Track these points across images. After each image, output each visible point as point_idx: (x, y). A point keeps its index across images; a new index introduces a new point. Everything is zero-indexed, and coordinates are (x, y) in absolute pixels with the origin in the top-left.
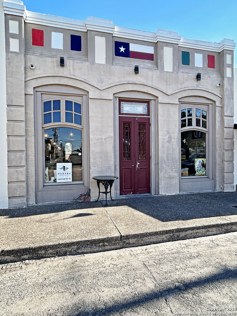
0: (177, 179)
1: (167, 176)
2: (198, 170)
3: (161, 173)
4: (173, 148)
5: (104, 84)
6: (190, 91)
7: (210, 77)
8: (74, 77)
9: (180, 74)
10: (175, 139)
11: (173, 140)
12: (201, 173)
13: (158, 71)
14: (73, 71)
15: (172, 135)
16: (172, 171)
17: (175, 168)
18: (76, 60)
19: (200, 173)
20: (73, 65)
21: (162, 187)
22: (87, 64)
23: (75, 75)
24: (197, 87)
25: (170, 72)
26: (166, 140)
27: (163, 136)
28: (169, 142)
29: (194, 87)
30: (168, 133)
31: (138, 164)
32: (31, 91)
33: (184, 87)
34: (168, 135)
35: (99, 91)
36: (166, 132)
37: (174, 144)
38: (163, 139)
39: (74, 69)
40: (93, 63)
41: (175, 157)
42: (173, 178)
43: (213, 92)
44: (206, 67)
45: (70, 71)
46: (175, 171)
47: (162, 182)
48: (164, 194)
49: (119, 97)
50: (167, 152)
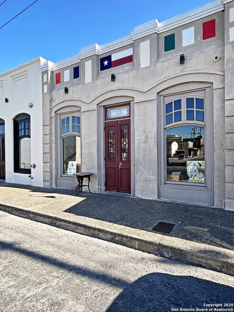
0: (155, 182)
1: (143, 179)
2: (192, 175)
3: (137, 174)
4: (150, 148)
5: (90, 98)
6: (171, 81)
7: (202, 53)
8: (72, 99)
9: (159, 65)
10: (152, 138)
11: (149, 140)
12: (197, 179)
13: (134, 71)
14: (73, 94)
15: (148, 134)
16: (149, 173)
17: (152, 171)
18: (74, 86)
19: (195, 179)
20: (73, 90)
21: (138, 189)
22: (80, 86)
23: (74, 97)
24: (182, 72)
25: (146, 67)
26: (143, 140)
27: (140, 137)
28: (146, 142)
29: (178, 73)
30: (144, 132)
31: (121, 164)
32: (53, 114)
33: (163, 78)
34: (144, 135)
35: (88, 105)
36: (142, 132)
37: (151, 144)
38: (139, 139)
39: (73, 92)
40: (84, 84)
41: (152, 158)
42: (150, 181)
43: (207, 71)
44: (199, 41)
45: (71, 95)
46: (152, 173)
47: (138, 184)
48: (140, 196)
49: (104, 106)
50: (143, 153)
